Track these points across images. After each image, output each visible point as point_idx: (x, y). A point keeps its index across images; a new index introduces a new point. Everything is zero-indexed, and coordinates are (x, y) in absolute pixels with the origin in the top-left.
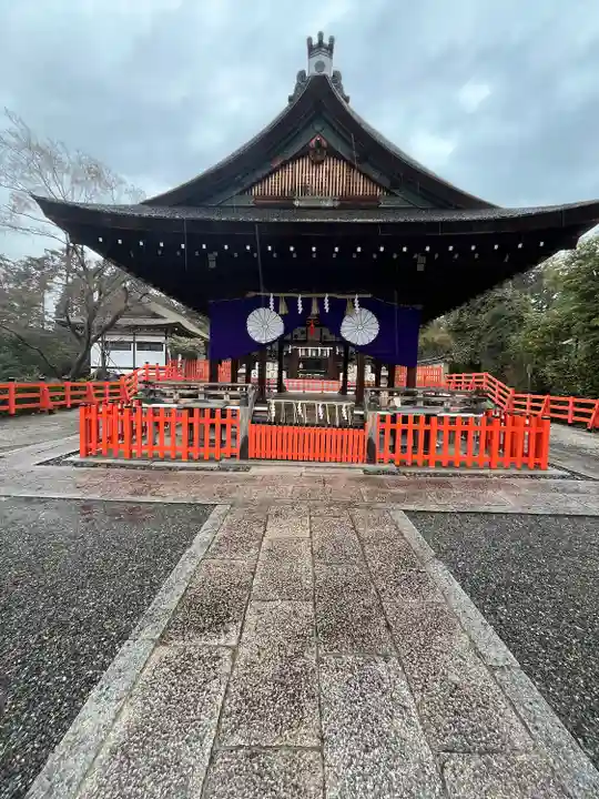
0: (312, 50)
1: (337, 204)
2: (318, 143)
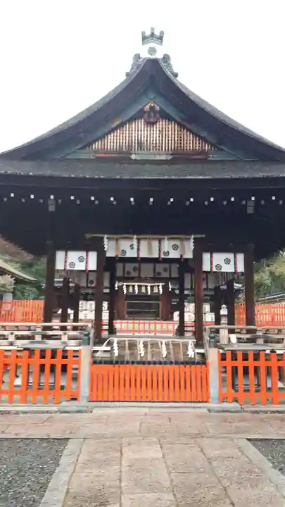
1: (170, 157)
2: (152, 108)
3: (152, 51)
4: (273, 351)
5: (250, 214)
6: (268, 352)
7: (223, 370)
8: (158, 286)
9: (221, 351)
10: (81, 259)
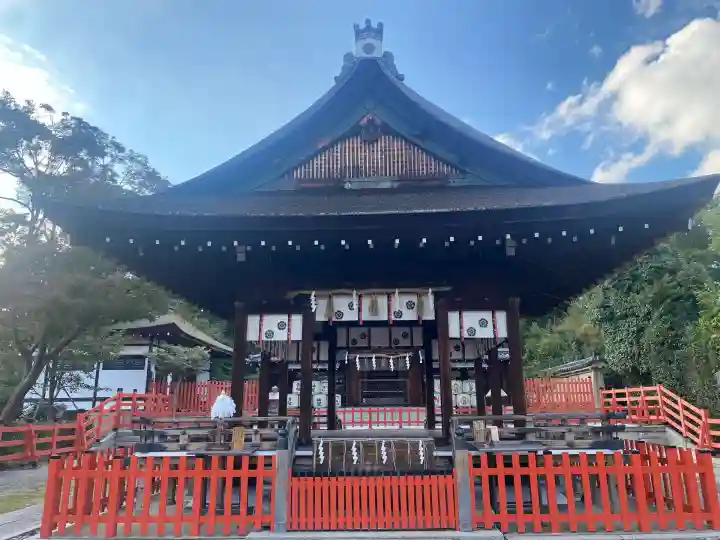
0: (359, 33)
1: (396, 185)
2: (371, 122)
3: (369, 48)
4: (547, 453)
5: (510, 257)
6: (540, 453)
7: (478, 480)
8: (405, 357)
9: (473, 453)
10: (281, 326)
